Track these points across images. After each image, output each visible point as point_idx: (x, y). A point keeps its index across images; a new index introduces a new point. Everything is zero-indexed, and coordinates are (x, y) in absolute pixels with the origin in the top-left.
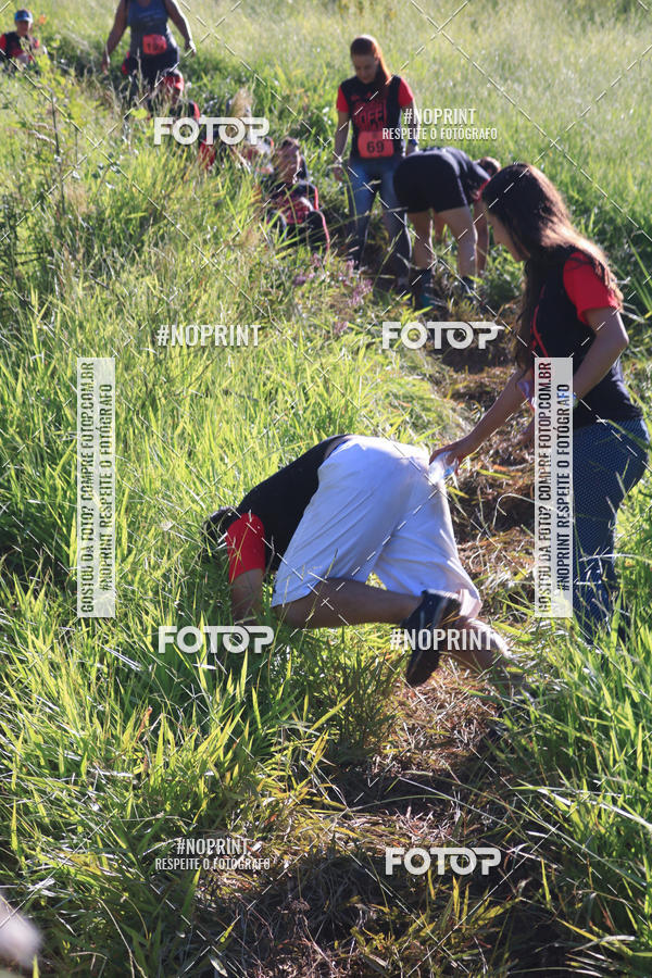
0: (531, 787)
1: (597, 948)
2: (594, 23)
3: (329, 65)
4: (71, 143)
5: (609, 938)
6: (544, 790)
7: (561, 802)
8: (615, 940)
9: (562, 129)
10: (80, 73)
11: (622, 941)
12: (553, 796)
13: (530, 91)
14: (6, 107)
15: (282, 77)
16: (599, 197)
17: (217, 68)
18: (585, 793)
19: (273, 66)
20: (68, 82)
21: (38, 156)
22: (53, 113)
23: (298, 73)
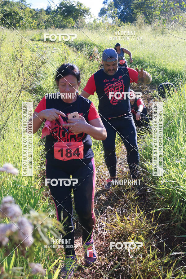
0: (141, 162)
1: (150, 188)
2: (157, 35)
3: (112, 44)
4: (68, 57)
5: (153, 186)
6: (143, 162)
7: (146, 164)
8: (154, 186)
9: (151, 53)
10: (69, 46)
11: (155, 187)
12: (144, 163)
13: (146, 47)
14: (57, 52)
15: (104, 46)
16: (157, 65)
17: (93, 45)
18: (149, 163)
19: (103, 44)
20: (67, 47)
21: (62, 60)
22: (65, 53)
23: (107, 45)
